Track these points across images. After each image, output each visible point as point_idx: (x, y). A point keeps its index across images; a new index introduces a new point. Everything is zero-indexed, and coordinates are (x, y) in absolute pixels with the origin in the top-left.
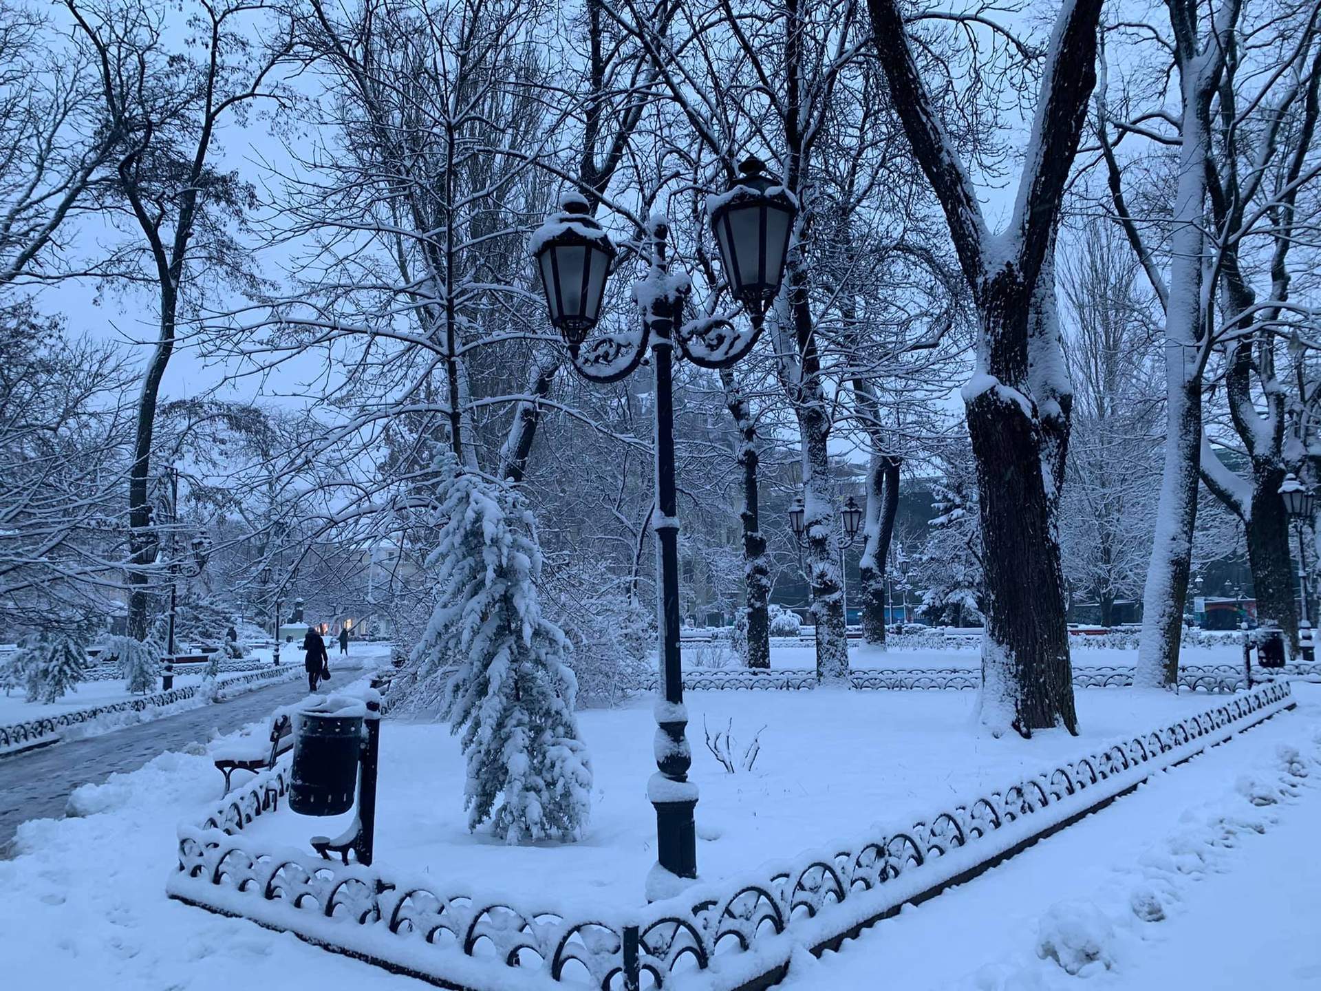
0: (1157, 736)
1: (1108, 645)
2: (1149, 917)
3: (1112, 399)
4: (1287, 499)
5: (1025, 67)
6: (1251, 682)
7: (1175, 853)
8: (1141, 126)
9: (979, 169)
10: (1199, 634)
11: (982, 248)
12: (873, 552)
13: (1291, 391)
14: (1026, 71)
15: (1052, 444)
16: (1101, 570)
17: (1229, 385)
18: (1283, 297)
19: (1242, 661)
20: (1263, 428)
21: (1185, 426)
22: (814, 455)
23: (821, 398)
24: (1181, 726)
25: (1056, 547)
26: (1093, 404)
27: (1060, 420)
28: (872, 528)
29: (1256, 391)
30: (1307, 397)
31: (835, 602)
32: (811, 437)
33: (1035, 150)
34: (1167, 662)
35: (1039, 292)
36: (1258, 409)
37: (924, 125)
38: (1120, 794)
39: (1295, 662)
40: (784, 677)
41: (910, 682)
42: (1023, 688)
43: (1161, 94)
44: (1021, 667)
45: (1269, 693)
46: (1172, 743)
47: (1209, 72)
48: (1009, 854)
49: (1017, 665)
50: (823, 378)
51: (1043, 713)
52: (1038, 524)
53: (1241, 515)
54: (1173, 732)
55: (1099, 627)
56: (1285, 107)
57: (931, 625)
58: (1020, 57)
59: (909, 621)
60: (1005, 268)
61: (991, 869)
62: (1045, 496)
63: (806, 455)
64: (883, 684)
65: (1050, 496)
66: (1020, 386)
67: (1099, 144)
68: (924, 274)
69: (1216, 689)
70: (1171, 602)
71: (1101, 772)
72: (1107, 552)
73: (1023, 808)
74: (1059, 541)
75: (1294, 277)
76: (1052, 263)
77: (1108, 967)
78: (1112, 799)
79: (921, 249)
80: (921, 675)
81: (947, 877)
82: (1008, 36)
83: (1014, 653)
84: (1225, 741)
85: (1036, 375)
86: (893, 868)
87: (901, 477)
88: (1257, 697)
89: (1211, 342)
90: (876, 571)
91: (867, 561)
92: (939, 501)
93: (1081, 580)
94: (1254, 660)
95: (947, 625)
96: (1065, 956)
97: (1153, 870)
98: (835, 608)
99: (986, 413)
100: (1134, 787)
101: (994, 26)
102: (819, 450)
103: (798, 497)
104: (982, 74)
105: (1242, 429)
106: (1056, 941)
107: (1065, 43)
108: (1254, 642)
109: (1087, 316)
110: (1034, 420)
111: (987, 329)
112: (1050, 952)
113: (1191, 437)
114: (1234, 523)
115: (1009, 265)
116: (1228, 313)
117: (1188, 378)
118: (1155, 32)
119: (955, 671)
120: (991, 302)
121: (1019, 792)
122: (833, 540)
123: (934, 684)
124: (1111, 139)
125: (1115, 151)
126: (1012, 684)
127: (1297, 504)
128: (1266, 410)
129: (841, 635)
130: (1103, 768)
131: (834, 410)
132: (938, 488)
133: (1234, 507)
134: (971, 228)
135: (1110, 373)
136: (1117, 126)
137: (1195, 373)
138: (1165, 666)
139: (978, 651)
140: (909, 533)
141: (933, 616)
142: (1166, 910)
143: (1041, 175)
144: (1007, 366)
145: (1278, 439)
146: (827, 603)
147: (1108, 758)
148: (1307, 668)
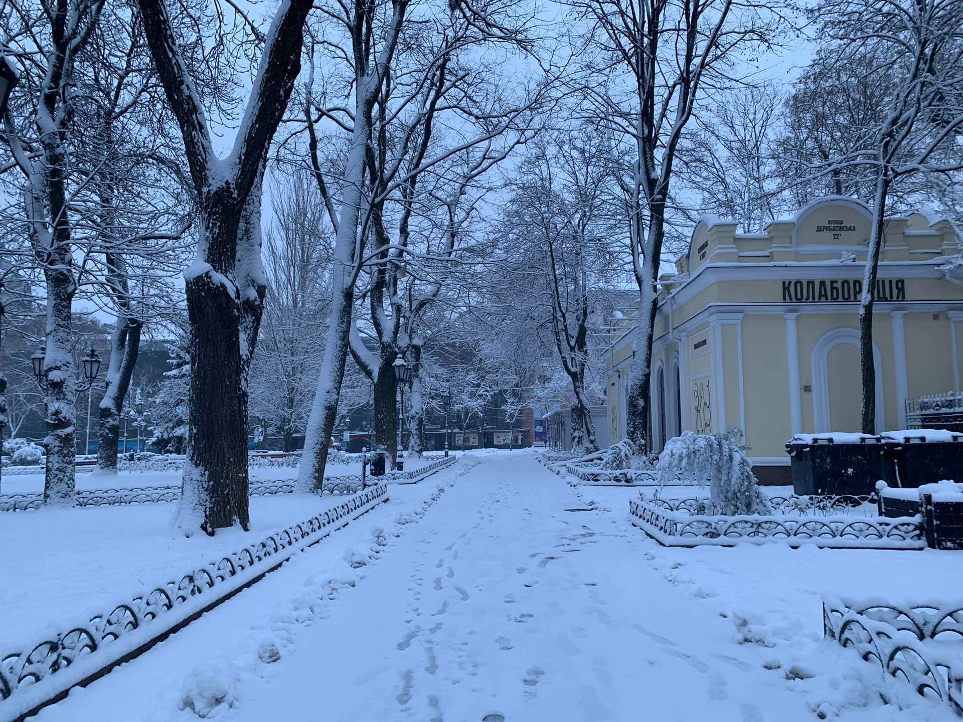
0: (300, 527)
1: (286, 464)
2: (269, 660)
3: (303, 296)
4: (397, 370)
5: (256, 46)
6: (365, 486)
7: (296, 609)
8: (331, 113)
9: (217, 111)
10: (343, 456)
11: (208, 166)
12: (113, 396)
13: (405, 304)
14: (256, 48)
15: (249, 319)
16: (285, 412)
17: (372, 297)
18: (405, 245)
19: (361, 472)
20: (388, 324)
21: (342, 318)
22: (59, 311)
23: (70, 263)
24: (317, 519)
25: (245, 395)
26: (290, 298)
27: (256, 303)
28: (114, 376)
29: (386, 303)
30: (413, 308)
31: (67, 435)
32: (58, 296)
33: (254, 103)
34: (317, 475)
35: (250, 208)
36: (386, 313)
37: (170, 60)
38: (269, 571)
39: (393, 472)
40: (12, 501)
41: (128, 499)
42: (211, 498)
43: (346, 96)
44: (211, 483)
45: (374, 492)
46: (309, 531)
47: (372, 89)
48: (175, 629)
49: (209, 481)
50: (74, 248)
51: (225, 517)
52: (233, 377)
53: (372, 379)
54: (311, 523)
55: (281, 452)
56: (414, 127)
57: (160, 453)
58: (253, 37)
59: (142, 450)
60: (224, 185)
61: (160, 643)
62: (240, 356)
63: (50, 310)
64: (105, 501)
65: (244, 357)
66: (228, 274)
67: (305, 119)
68: (172, 182)
69: (345, 492)
70: (323, 435)
71: (258, 557)
72: (291, 400)
73: (193, 591)
74: (248, 390)
75: (412, 234)
76: (260, 189)
77: (231, 706)
78: (263, 575)
79: (172, 162)
80: (140, 492)
81: (117, 657)
82: (246, 19)
83: (207, 473)
84: (344, 526)
85: (241, 268)
86: (65, 658)
87: (142, 337)
88: (367, 496)
89: (361, 265)
90: (114, 410)
91: (107, 402)
92: (174, 358)
93: (272, 420)
94: (368, 472)
95: (171, 452)
96: (199, 705)
97: (279, 624)
98: (67, 440)
99: (201, 291)
100: (280, 565)
101: (236, 8)
102: (64, 307)
103: (43, 346)
104: (224, 39)
105: (377, 325)
106: (194, 694)
107: (280, 33)
108: (369, 460)
109: (290, 236)
110: (237, 301)
111: (207, 228)
112: (189, 703)
113: (344, 325)
114: (369, 384)
115: (227, 183)
116: (374, 247)
117: (345, 286)
118: (346, 55)
119: (168, 488)
120: (212, 209)
121: (191, 579)
122: (71, 385)
123: (148, 498)
124: (314, 117)
125: (316, 126)
126: (204, 496)
127: (402, 372)
128: (391, 314)
129: (70, 463)
130: (259, 554)
131: (81, 274)
132: (173, 348)
133: (369, 374)
134: (201, 149)
135: (303, 278)
136: (318, 109)
137: (350, 284)
138: (315, 478)
139: (180, 472)
140: (149, 381)
141: (161, 446)
142: (282, 652)
143: (256, 123)
144: (220, 257)
145: (396, 333)
146: (59, 437)
147: (264, 546)
148: (398, 475)
